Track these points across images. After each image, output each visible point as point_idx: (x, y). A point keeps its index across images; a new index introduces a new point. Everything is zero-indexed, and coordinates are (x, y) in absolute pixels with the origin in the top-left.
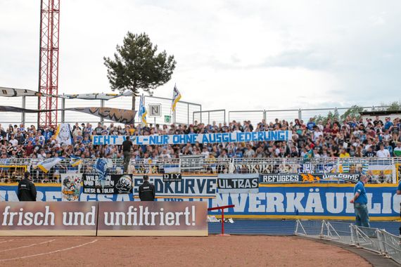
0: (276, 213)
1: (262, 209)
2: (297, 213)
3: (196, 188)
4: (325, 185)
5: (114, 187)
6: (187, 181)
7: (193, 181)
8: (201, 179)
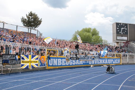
0: (101, 64)
1: (99, 63)
2: (104, 64)
3: (90, 58)
4: (108, 58)
5: (76, 58)
6: (88, 56)
7: (89, 56)
8: (90, 56)
